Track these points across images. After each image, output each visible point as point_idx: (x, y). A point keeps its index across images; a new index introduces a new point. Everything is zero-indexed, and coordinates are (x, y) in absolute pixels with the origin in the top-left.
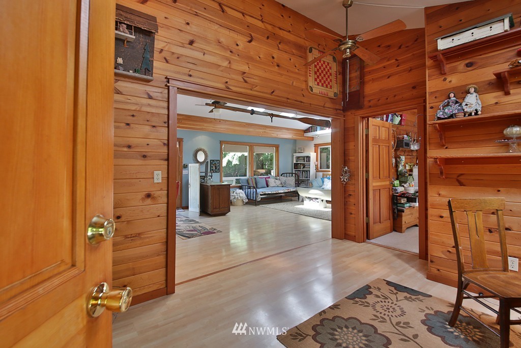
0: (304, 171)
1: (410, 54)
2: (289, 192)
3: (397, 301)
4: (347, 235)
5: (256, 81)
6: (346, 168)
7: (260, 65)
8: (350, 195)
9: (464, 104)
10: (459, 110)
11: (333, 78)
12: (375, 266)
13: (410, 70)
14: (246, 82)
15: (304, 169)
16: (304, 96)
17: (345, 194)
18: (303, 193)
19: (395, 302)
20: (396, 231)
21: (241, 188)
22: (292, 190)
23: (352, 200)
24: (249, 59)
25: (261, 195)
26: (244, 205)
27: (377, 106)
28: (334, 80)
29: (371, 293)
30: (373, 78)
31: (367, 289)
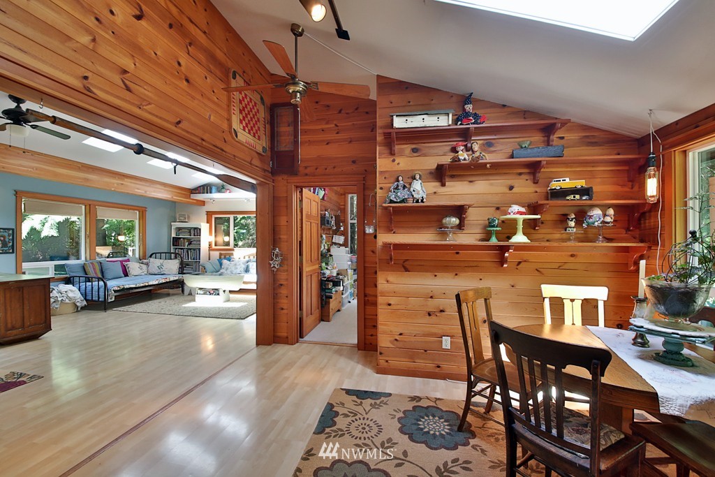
0: (191, 249)
1: (350, 124)
2: (167, 282)
3: (366, 414)
4: (279, 337)
5: (150, 94)
6: (277, 250)
7: (154, 67)
8: (281, 285)
9: (412, 189)
10: (408, 195)
11: (261, 125)
12: (324, 372)
13: (351, 142)
14: (128, 89)
15: (190, 247)
16: (225, 141)
17: (274, 284)
18: (193, 282)
19: (366, 417)
20: (323, 321)
21: (68, 281)
22: (172, 279)
23: (284, 291)
24: (135, 49)
25: (115, 291)
26: (77, 311)
27: (315, 176)
28: (262, 129)
29: (337, 414)
30: (310, 139)
31: (331, 410)
